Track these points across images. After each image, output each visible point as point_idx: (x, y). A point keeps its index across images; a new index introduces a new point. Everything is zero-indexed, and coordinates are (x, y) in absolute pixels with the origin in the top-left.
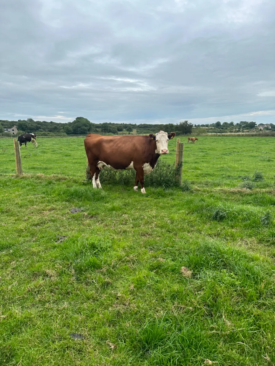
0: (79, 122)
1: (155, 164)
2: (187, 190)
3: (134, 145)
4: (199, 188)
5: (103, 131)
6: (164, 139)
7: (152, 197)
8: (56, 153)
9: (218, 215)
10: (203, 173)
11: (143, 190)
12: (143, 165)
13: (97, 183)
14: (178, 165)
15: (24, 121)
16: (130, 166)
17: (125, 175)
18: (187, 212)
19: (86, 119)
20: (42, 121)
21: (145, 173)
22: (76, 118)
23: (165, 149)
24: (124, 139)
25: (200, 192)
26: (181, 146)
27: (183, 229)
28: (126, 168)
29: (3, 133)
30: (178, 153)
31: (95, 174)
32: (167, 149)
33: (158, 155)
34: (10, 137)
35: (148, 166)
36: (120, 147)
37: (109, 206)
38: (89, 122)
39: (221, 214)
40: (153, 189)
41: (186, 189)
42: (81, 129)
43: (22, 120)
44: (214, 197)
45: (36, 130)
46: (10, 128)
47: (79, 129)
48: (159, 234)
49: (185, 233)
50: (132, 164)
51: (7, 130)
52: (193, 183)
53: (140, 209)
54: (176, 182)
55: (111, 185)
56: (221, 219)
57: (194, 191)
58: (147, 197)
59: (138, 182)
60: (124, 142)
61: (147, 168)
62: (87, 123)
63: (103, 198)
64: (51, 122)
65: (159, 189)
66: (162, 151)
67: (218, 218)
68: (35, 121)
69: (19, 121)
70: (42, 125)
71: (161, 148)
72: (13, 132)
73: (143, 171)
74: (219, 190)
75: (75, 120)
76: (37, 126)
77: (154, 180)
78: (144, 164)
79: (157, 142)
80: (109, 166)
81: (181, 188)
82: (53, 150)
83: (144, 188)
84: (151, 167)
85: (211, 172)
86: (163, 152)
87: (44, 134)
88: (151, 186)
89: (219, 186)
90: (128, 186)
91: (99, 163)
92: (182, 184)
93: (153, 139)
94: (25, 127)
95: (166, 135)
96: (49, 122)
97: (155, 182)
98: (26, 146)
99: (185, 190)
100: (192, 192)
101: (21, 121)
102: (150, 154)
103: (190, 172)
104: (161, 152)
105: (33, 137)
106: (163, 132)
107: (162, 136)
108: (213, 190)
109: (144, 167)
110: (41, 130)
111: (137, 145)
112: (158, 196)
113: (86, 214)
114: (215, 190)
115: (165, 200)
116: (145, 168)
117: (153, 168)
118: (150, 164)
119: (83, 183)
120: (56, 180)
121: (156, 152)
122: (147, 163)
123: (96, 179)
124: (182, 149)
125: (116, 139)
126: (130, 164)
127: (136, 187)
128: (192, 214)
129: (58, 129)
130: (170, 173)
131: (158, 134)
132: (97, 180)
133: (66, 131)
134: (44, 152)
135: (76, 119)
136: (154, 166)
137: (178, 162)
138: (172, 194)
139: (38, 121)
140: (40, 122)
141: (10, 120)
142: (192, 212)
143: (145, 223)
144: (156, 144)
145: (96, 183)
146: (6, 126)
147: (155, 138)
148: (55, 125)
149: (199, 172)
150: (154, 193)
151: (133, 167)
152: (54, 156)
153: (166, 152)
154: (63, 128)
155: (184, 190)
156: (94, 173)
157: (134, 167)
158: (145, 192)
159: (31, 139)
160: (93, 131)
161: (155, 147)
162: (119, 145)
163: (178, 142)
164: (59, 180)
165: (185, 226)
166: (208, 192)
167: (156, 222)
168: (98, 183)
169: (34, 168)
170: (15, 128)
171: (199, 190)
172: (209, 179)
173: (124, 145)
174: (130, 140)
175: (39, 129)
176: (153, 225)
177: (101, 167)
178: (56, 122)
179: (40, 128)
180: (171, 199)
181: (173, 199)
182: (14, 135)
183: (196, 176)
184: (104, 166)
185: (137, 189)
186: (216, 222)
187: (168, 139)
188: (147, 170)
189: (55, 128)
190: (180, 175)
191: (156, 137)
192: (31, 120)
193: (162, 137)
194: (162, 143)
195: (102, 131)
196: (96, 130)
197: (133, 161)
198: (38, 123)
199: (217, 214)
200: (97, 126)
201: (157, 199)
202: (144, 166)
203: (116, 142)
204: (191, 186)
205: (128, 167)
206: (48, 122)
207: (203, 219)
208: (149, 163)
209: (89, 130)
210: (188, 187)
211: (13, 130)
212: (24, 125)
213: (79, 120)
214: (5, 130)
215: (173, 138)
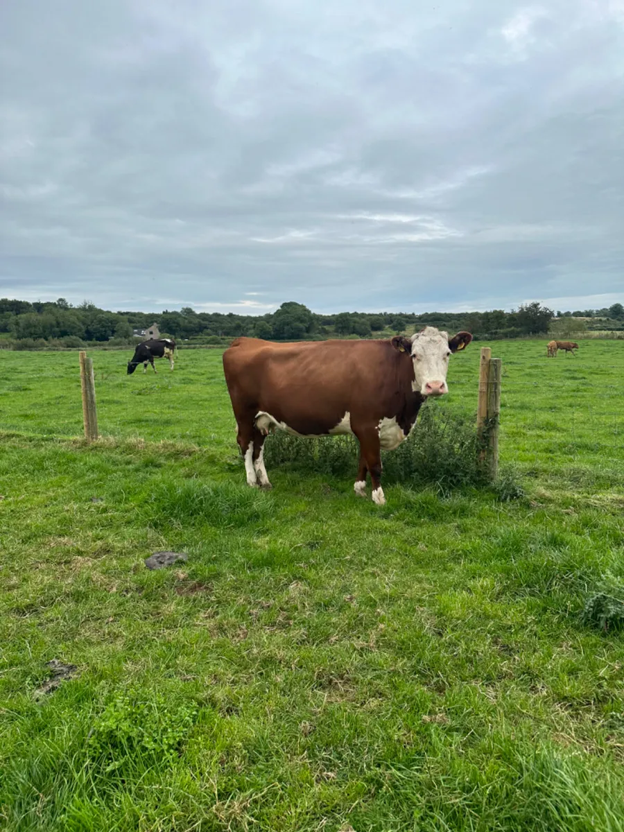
0: (288, 313)
1: (414, 422)
2: (512, 497)
3: (354, 365)
4: (548, 494)
5: (340, 330)
6: (436, 351)
7: (398, 519)
8: (214, 382)
9: (602, 612)
10: (570, 439)
11: (378, 495)
12: (378, 423)
13: (257, 469)
14: (486, 422)
15: (175, 313)
16: (340, 424)
17: (336, 446)
18: (498, 588)
19: (303, 306)
20: (211, 313)
21: (383, 446)
22: (281, 304)
23: (436, 382)
24: (325, 352)
25: (552, 506)
26: (492, 369)
27: (469, 666)
28: (331, 431)
29: (130, 338)
30: (484, 389)
31: (251, 446)
32: (442, 379)
35: (390, 427)
36: (311, 372)
38: (310, 312)
39: (613, 609)
40: (408, 493)
41: (509, 494)
42: (291, 328)
43: (170, 311)
44: (595, 526)
45: (196, 332)
46: (145, 328)
47: (286, 328)
48: (382, 685)
49: (474, 689)
50: (346, 420)
51: (139, 333)
52: (534, 473)
53: (351, 562)
54: (479, 473)
55: (296, 475)
56: (611, 626)
57: (534, 503)
58: (386, 517)
59: (365, 470)
60: (326, 360)
61: (389, 431)
62: (305, 315)
63: (257, 517)
64: (231, 315)
65: (428, 494)
66: (428, 386)
67: (602, 623)
68: (198, 312)
69: (164, 312)
70: (211, 322)
71: (424, 378)
73: (377, 439)
74: (613, 501)
75: (280, 308)
76: (200, 324)
77: (415, 465)
78: (381, 421)
79: (414, 360)
80: (283, 426)
81: (494, 490)
82: (210, 376)
83: (380, 489)
84: (402, 431)
85: (591, 440)
86: (430, 391)
87: (213, 340)
88: (402, 483)
89: (611, 485)
90: (342, 480)
91: (259, 416)
92: (498, 479)
93: (403, 350)
94: (176, 325)
95: (442, 339)
96: (226, 314)
97: (416, 470)
98: (154, 367)
99: (505, 499)
100: (527, 506)
101: (169, 313)
102: (397, 393)
103: (531, 436)
104: (424, 391)
105: (168, 345)
106: (436, 330)
107: (432, 341)
108: (592, 500)
109: (379, 429)
110: (209, 331)
111: (360, 366)
112: (419, 517)
113: (182, 573)
114: (598, 500)
115: (436, 531)
116: (384, 433)
117: (406, 433)
118: (397, 421)
119: (228, 464)
120: (169, 455)
121: (414, 389)
122: (390, 417)
123: (255, 457)
124: (497, 376)
125: (306, 350)
126: (340, 421)
127: (359, 485)
128: (515, 595)
129: (243, 328)
130: (462, 444)
131: (418, 337)
132: (258, 460)
133: (259, 332)
134: (190, 381)
135: (282, 307)
136: (410, 427)
137: (484, 415)
138: (463, 512)
139: (204, 314)
140: (208, 315)
141: (146, 312)
142: (511, 588)
143: (349, 624)
144: (412, 365)
145: (255, 470)
146: (138, 325)
147: (409, 347)
148: (237, 322)
149: (558, 437)
150: (409, 505)
151: (349, 428)
152: (208, 389)
153: (441, 391)
154: (254, 327)
155: (503, 498)
156: (249, 443)
157: (351, 427)
158: (383, 501)
159: (163, 352)
160: (317, 331)
162: (312, 367)
163: (484, 357)
164: (177, 455)
165: (484, 647)
166: (577, 506)
167: (387, 622)
168: (260, 470)
169: (140, 421)
170: (154, 328)
171: (550, 501)
172: (581, 463)
173: (324, 367)
174: (343, 353)
175: (205, 330)
176: (373, 635)
177: (264, 427)
178: (240, 315)
179: (206, 328)
180: (458, 527)
181: (463, 530)
183: (548, 450)
184: (271, 425)
185: (362, 489)
186: (594, 639)
187: (449, 350)
188: (390, 437)
189: (238, 327)
190: (491, 452)
191: (414, 344)
192: (189, 311)
193: (431, 346)
194: (428, 361)
195: (336, 331)
196: (323, 328)
197: (348, 411)
198: (204, 317)
199: (599, 606)
200: (327, 321)
201: (415, 525)
202: (380, 426)
203: (305, 357)
204: (524, 484)
205: (337, 427)
206: (223, 315)
207: (548, 620)
208: (395, 418)
209: (308, 330)
210: (514, 490)
211: (151, 333)
212: (174, 323)
213: (288, 308)
214: (136, 333)
215: (464, 347)
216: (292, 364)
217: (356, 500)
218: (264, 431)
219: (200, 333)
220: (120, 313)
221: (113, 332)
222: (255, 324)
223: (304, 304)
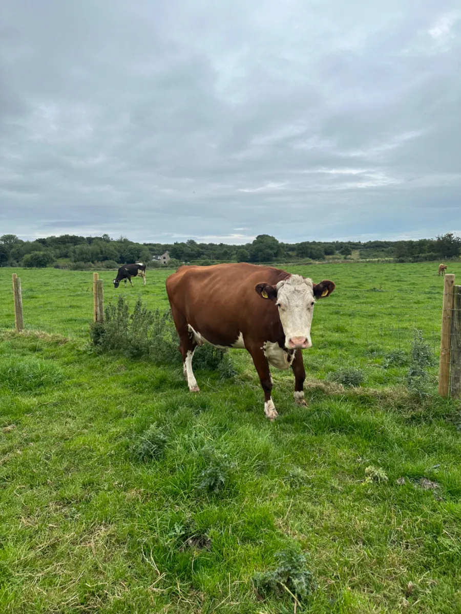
0: (262, 242)
5: (300, 255)
12: (263, 345)
15: (182, 244)
19: (273, 238)
20: (207, 243)
22: (257, 236)
23: (299, 338)
28: (233, 345)
29: (149, 262)
34: (157, 269)
38: (278, 242)
42: (264, 254)
43: (179, 242)
45: (196, 257)
46: (161, 254)
47: (260, 253)
50: (241, 338)
51: (156, 258)
62: (274, 244)
64: (221, 245)
66: (291, 341)
68: (198, 243)
69: (175, 244)
70: (207, 250)
71: (288, 331)
72: (165, 260)
75: (256, 239)
76: (198, 251)
78: (265, 343)
79: (280, 309)
80: (199, 335)
86: (293, 346)
87: (205, 263)
94: (181, 252)
95: (307, 287)
96: (218, 244)
101: (179, 244)
105: (140, 268)
107: (296, 291)
109: (264, 350)
110: (205, 256)
126: (237, 339)
129: (229, 254)
131: (283, 284)
133: (239, 257)
135: (257, 238)
139: (203, 244)
140: (205, 244)
141: (163, 243)
146: (156, 252)
147: (274, 295)
148: (225, 249)
153: (304, 346)
154: (237, 253)
157: (245, 344)
160: (283, 256)
170: (166, 255)
175: (202, 255)
178: (228, 244)
179: (203, 254)
182: (164, 265)
187: (313, 299)
189: (226, 253)
191: (279, 292)
192: (192, 242)
195: (297, 256)
196: (288, 254)
198: (202, 246)
200: (291, 248)
202: (265, 347)
205: (236, 343)
206: (216, 245)
208: (277, 343)
209: (276, 255)
211: (164, 258)
212: (180, 251)
213: (261, 239)
214: (154, 258)
215: (327, 295)
219: (199, 258)
220: (145, 244)
221: (139, 257)
222: (237, 251)
223: (274, 236)
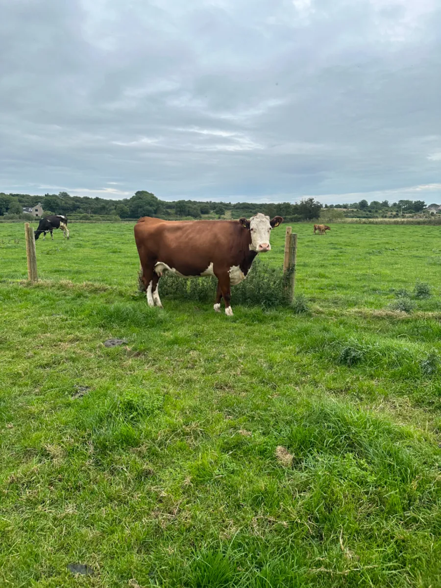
0: (141, 199)
1: (249, 268)
2: (302, 311)
3: (215, 236)
4: (321, 309)
5: (178, 213)
6: (264, 227)
7: (242, 323)
8: (99, 247)
9: (348, 356)
10: (332, 282)
11: (229, 311)
12: (230, 269)
13: (154, 297)
14: (288, 270)
15: (54, 196)
16: (207, 270)
17: (201, 284)
18: (297, 350)
19: (152, 195)
20: (82, 197)
21: (231, 282)
22: (136, 192)
23: (265, 244)
25: (323, 315)
26: (292, 239)
27: (287, 379)
28: (202, 274)
29: (21, 214)
30: (288, 251)
31: (151, 283)
32: (268, 243)
33: (254, 253)
34: (30, 222)
35: (236, 271)
36: (191, 239)
37: (169, 335)
38: (157, 199)
39: (353, 354)
40: (244, 309)
41: (300, 310)
42: (144, 210)
43: (51, 194)
44: (346, 323)
45: (71, 210)
46: (32, 207)
47: (140, 209)
48: (246, 387)
49: (290, 387)
50: (211, 267)
51: (27, 210)
52: (313, 300)
53: (220, 342)
54: (284, 298)
55: (177, 302)
56: (353, 362)
57: (313, 314)
58: (235, 322)
59: (221, 296)
60: (200, 231)
61: (235, 274)
62: (153, 201)
63: (162, 322)
64: (97, 199)
65: (255, 310)
66: (261, 246)
67: (348, 361)
68: (72, 195)
69: (46, 195)
70: (82, 203)
71: (258, 242)
72: (37, 213)
73: (229, 278)
74: (356, 312)
75: (135, 195)
76: (74, 205)
77: (248, 294)
78: (231, 268)
79: (251, 232)
80: (174, 270)
81: (292, 308)
82: (94, 242)
83: (230, 307)
84: (243, 273)
85: (344, 282)
86: (262, 249)
87: (84, 217)
88: (242, 304)
89: (355, 305)
90: (205, 304)
91: (158, 265)
92: (294, 301)
93: (245, 226)
94: (55, 205)
95: (267, 220)
96: (94, 197)
97: (249, 298)
98: (52, 236)
99: (299, 311)
100: (310, 315)
101: (50, 196)
102: (240, 251)
103: (311, 281)
104: (258, 249)
105: (62, 220)
106: (263, 215)
107: (261, 221)
108: (344, 312)
109: (230, 272)
110: (81, 210)
111: (219, 235)
112: (253, 321)
113: (129, 348)
114: (348, 312)
115: (263, 327)
116: (232, 275)
117: (245, 275)
118: (240, 268)
119: (133, 296)
120: (91, 291)
121: (250, 249)
122: (236, 266)
123: (153, 290)
124: (295, 243)
125: (186, 226)
126: (207, 268)
127: (217, 306)
128: (306, 352)
129: (107, 209)
130: (275, 283)
131: (253, 219)
132: (155, 292)
133: (119, 212)
134: (80, 246)
135: (136, 194)
136: (248, 271)
137: (287, 266)
138: (276, 318)
139: (77, 197)
140: (80, 198)
141: (32, 195)
142: (305, 349)
143: (225, 366)
144: (250, 234)
145: (152, 297)
146: (26, 204)
147: (248, 224)
148: (103, 204)
149: (325, 282)
150: (246, 316)
151: (212, 272)
152: (95, 251)
153: (267, 249)
154: (115, 209)
155: (297, 312)
156: (150, 281)
157: (214, 271)
158: (232, 314)
159: (59, 225)
160: (163, 213)
161: (249, 240)
162: (191, 236)
163: (288, 232)
164: (96, 291)
165: (293, 373)
166: (337, 316)
167: (244, 364)
168: (156, 298)
169: (58, 271)
170: (39, 206)
171: (322, 313)
172: (340, 294)
173: (198, 236)
174: (209, 228)
175: (78, 209)
176: (239, 370)
177: (160, 271)
178: (104, 199)
179: (79, 207)
180: (274, 325)
181: (277, 327)
182: (37, 218)
183: (320, 288)
184: (165, 270)
185: (218, 308)
186: (344, 367)
187: (271, 227)
188: (236, 277)
189: (103, 208)
190: (291, 287)
191: (251, 223)
192: (65, 195)
193: (261, 224)
194: (260, 233)
195: (176, 213)
196: (166, 211)
197: (212, 262)
198: (76, 199)
199: (347, 353)
200: (169, 206)
201: (251, 325)
202: (230, 271)
203: (186, 230)
204: (308, 304)
205: (205, 271)
206: (92, 198)
207: (323, 361)
208: (239, 266)
209: (156, 211)
210: (303, 307)
211: (37, 210)
212: (54, 203)
213: (140, 194)
214: (25, 210)
215: (278, 225)
216: (179, 233)
217: (215, 314)
218: (160, 274)
219: (74, 212)
220: (11, 195)
221: (7, 209)
222: (116, 206)
223: (153, 193)
